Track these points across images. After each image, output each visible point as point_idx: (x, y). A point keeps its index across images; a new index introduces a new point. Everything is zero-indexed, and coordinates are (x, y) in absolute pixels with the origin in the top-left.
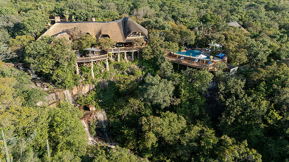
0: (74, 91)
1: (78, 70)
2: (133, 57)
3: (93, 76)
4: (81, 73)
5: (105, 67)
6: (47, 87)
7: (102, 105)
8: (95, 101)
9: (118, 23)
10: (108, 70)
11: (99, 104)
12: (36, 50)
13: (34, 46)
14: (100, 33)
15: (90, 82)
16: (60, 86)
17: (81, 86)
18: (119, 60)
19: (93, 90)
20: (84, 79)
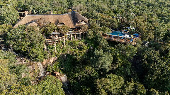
0: (44, 63)
1: (45, 48)
2: (80, 37)
3: (56, 51)
4: (48, 50)
5: (63, 45)
6: (25, 61)
7: (64, 71)
8: (59, 68)
9: (69, 15)
10: (65, 46)
11: (62, 70)
12: (16, 35)
13: (14, 33)
14: (58, 22)
15: (54, 56)
16: (34, 60)
17: (48, 58)
18: (71, 40)
19: (57, 60)
20: (50, 54)
